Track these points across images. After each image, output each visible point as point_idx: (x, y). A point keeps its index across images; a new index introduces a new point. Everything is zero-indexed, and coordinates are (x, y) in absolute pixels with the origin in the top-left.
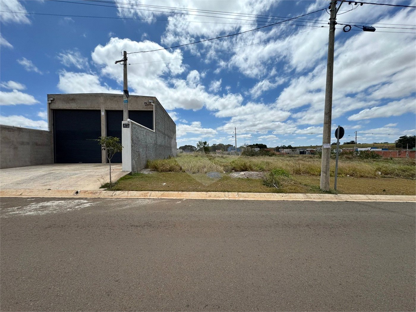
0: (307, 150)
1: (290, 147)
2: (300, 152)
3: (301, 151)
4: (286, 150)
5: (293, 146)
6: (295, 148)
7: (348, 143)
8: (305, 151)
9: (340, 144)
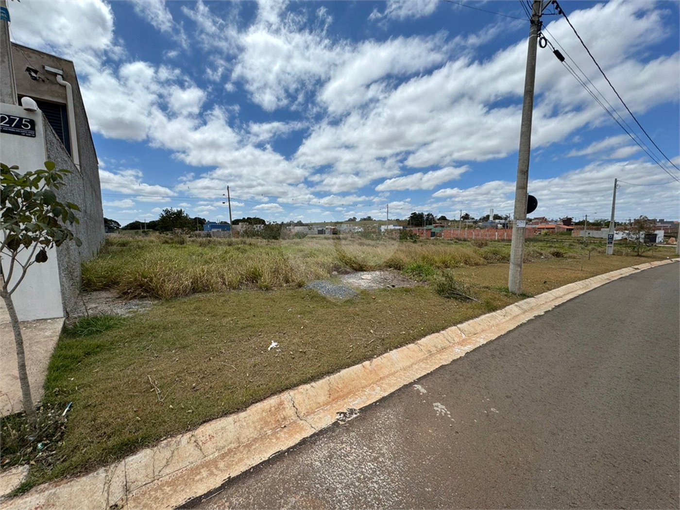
0: (327, 229)
1: (300, 224)
2: (318, 230)
3: (320, 229)
4: (298, 229)
5: (304, 222)
6: (307, 225)
7: (365, 219)
8: (325, 229)
9: (357, 220)
